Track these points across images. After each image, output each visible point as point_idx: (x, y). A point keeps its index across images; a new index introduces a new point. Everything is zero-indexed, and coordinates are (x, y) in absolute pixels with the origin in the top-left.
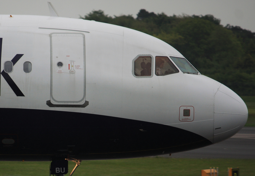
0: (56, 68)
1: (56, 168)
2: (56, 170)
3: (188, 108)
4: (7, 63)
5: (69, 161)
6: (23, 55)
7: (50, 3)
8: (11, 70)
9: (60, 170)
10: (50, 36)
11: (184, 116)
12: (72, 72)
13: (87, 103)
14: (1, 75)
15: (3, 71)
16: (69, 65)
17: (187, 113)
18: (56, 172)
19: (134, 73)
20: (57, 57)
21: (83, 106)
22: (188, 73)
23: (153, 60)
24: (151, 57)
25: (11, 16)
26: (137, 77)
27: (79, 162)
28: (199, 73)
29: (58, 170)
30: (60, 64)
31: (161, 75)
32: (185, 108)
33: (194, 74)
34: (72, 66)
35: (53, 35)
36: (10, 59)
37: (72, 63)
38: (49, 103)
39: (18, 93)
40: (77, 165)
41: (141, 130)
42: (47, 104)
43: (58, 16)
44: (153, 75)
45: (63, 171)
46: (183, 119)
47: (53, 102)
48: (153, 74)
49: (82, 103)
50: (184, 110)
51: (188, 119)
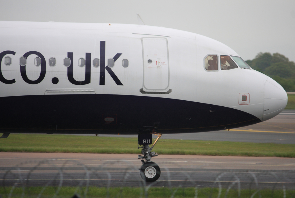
0: (147, 64)
1: (144, 140)
2: (144, 141)
3: (245, 95)
4: (109, 60)
5: (153, 135)
6: (122, 54)
7: (138, 14)
8: (113, 65)
9: (146, 141)
10: (142, 39)
11: (242, 100)
12: (159, 67)
13: (170, 91)
14: (105, 69)
15: (107, 66)
16: (157, 62)
17: (244, 98)
18: (144, 143)
19: (205, 68)
20: (147, 56)
21: (167, 93)
22: (244, 68)
23: (219, 58)
24: (217, 56)
25: (110, 24)
26: (207, 71)
27: (160, 135)
28: (251, 68)
29: (145, 141)
30: (150, 61)
31: (225, 70)
32: (243, 95)
33: (248, 69)
34: (159, 63)
35: (143, 39)
36: (112, 57)
37: (159, 60)
38: (142, 91)
39: (119, 83)
40: (158, 138)
41: (210, 111)
42: (140, 91)
43: (145, 25)
44: (219, 70)
45: (148, 142)
46: (241, 103)
47: (145, 90)
48: (219, 68)
49: (167, 91)
50: (242, 96)
51: (245, 102)
